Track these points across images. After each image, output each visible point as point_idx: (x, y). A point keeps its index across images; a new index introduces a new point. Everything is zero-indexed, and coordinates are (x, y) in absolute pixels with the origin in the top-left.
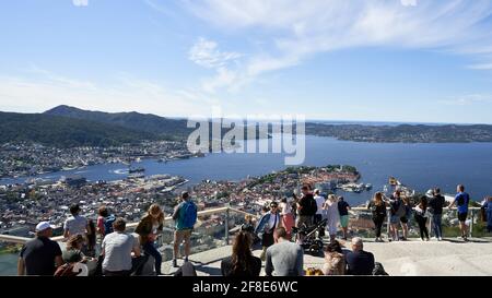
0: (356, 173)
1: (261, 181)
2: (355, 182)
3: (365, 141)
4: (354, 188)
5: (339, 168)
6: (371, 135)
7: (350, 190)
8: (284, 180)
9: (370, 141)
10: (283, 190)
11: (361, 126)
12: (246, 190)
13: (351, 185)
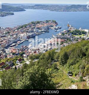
0: (56, 23)
1: (22, 27)
2: (56, 26)
3: (60, 11)
4: (55, 28)
5: (50, 21)
6: (62, 9)
7: (54, 29)
8: (30, 26)
9: (61, 11)
10: (30, 30)
11: (58, 6)
12: (16, 30)
13: (54, 27)
